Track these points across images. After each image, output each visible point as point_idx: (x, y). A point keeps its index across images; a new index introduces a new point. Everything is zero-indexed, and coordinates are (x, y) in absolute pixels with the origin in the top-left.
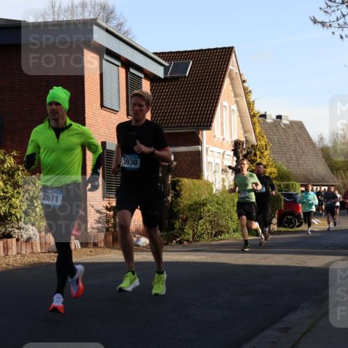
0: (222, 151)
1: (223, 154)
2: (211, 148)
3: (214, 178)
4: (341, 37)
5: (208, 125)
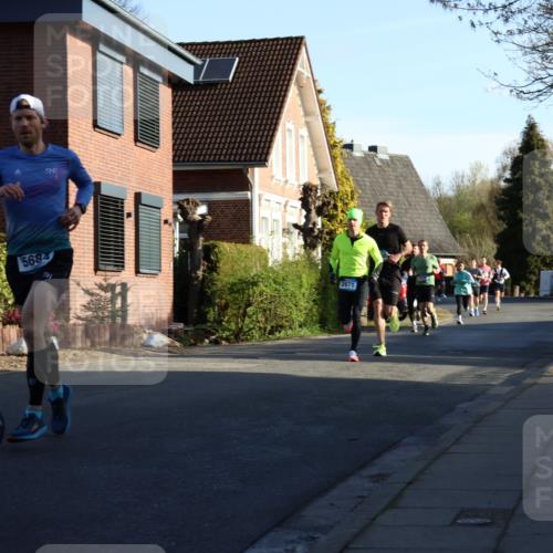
0: (283, 201)
1: (285, 206)
2: (266, 196)
3: (270, 242)
4: (473, 25)
5: (262, 159)
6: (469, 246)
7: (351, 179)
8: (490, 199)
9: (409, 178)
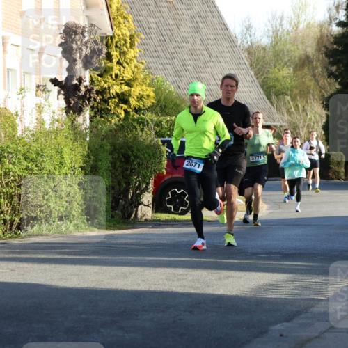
6: (289, 113)
7: (130, 18)
8: (318, 50)
9: (209, 20)
